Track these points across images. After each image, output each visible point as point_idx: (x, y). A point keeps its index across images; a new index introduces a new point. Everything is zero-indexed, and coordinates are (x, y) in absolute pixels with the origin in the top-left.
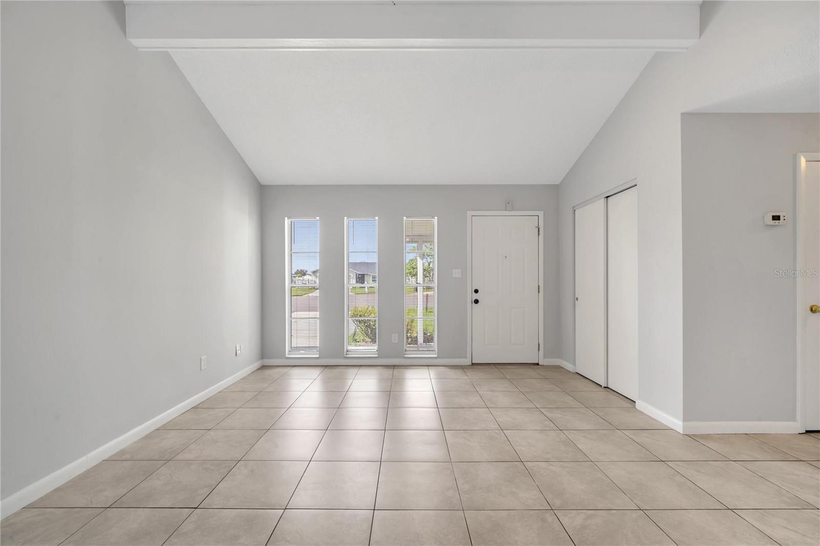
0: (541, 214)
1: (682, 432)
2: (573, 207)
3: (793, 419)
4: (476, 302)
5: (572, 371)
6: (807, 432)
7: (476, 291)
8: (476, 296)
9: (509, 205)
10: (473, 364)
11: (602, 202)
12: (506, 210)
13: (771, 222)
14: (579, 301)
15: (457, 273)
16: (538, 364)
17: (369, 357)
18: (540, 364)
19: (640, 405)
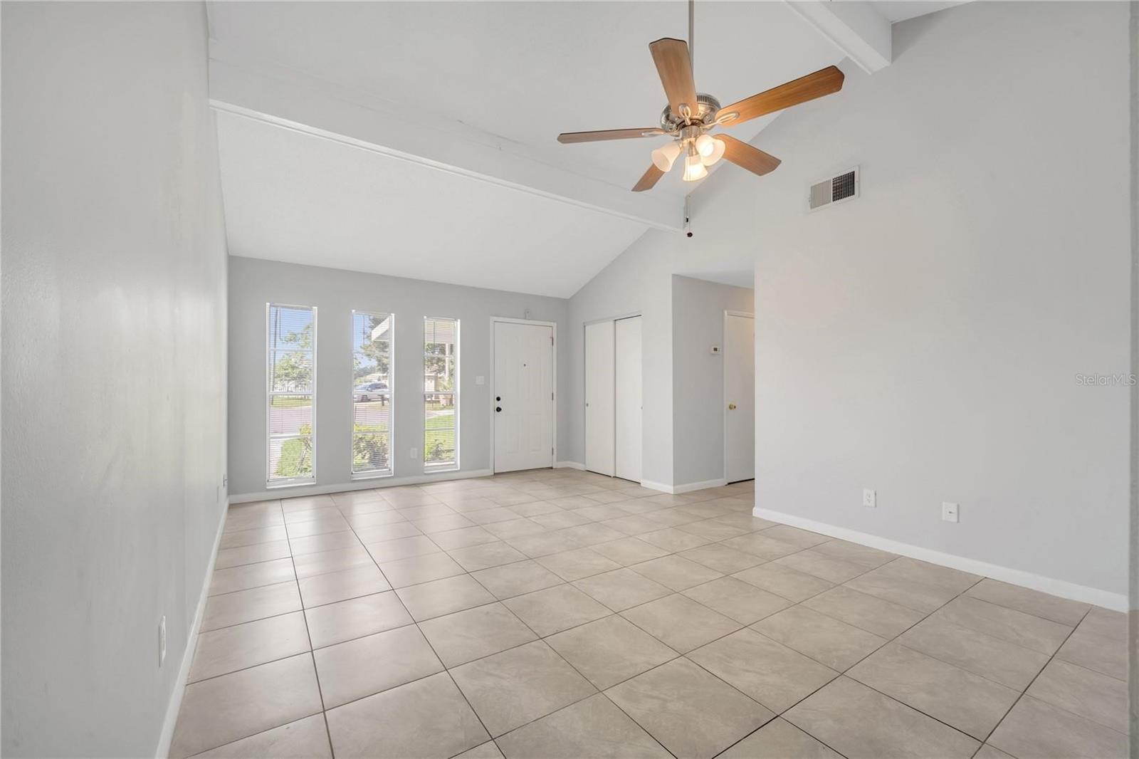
0: (555, 325)
1: (672, 493)
2: (584, 323)
3: (723, 477)
4: (499, 409)
5: (582, 469)
6: (729, 484)
7: (498, 399)
8: (498, 404)
9: (527, 315)
10: (495, 474)
11: (612, 323)
12: (525, 318)
13: (713, 352)
14: (589, 407)
15: (480, 380)
16: (552, 468)
17: (383, 478)
18: (554, 467)
19: (644, 483)
